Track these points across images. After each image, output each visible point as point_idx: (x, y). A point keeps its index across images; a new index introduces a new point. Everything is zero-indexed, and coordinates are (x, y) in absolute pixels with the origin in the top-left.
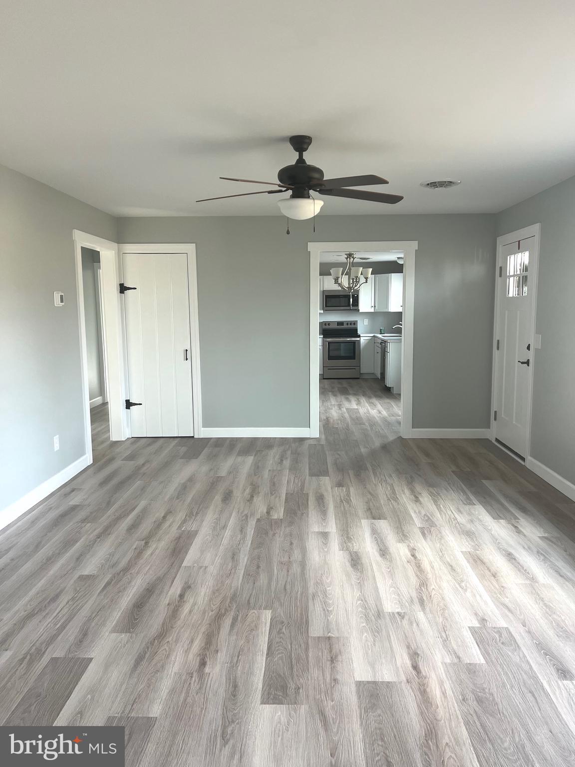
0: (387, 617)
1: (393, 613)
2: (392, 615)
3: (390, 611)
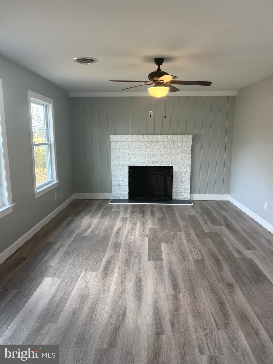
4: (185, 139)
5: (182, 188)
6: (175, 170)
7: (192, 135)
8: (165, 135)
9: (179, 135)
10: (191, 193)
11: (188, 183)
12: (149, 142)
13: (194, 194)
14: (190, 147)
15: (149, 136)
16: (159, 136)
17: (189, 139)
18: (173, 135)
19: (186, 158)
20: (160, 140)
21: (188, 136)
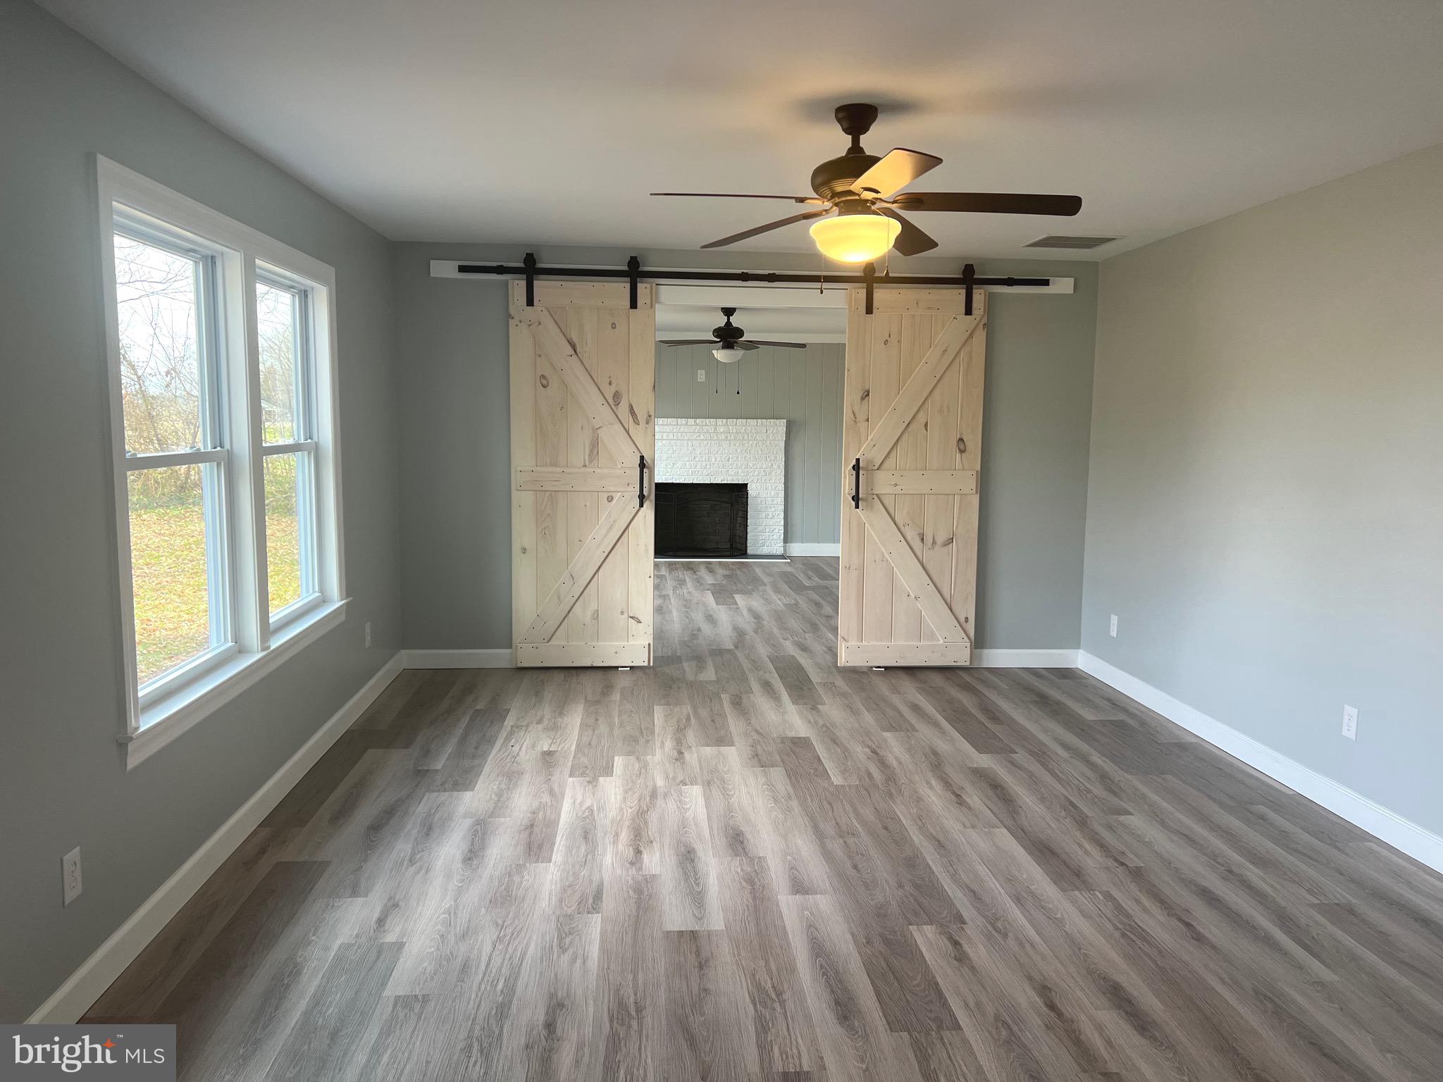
0: (699, 781)
1: (692, 784)
2: (693, 782)
3: (695, 787)
4: (772, 428)
5: (767, 531)
6: (752, 491)
7: (785, 421)
8: (731, 420)
9: (759, 421)
10: (786, 540)
11: (778, 520)
12: (697, 435)
13: (791, 542)
14: (782, 444)
15: (698, 421)
16: (720, 421)
17: (780, 429)
18: (748, 420)
19: (774, 466)
20: (722, 430)
21: (778, 421)
